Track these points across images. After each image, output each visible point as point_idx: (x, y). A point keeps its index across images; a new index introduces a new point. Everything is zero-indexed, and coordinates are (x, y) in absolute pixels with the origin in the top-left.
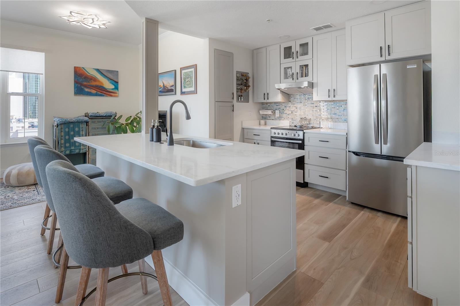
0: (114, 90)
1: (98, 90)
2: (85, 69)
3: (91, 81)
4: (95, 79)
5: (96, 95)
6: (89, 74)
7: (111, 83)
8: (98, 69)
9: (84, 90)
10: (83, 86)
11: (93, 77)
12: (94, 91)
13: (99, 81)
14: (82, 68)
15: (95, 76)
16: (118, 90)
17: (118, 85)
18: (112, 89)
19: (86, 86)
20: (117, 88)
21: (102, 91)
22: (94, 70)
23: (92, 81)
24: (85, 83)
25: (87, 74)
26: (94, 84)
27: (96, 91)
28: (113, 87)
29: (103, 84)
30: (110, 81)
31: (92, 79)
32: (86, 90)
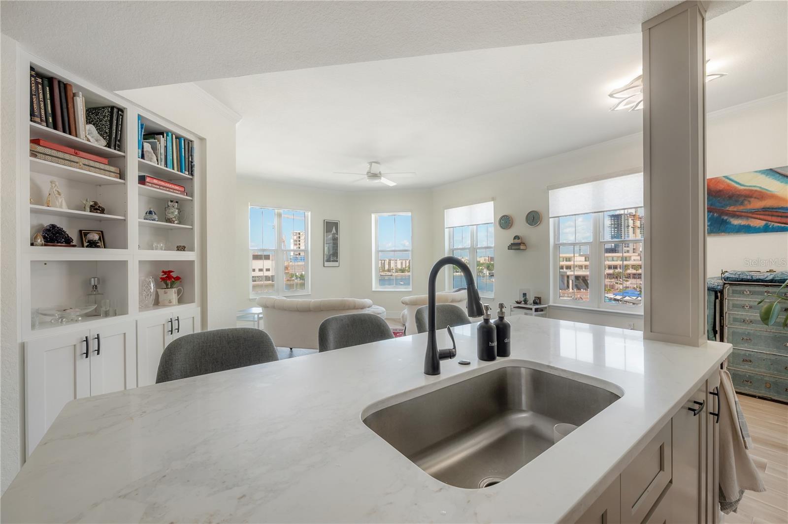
1: (769, 218)
2: (732, 177)
3: (749, 201)
4: (761, 195)
5: (766, 230)
6: (742, 188)
8: (771, 170)
9: (730, 223)
10: (727, 214)
11: (756, 191)
12: (760, 223)
13: (773, 196)
14: (724, 179)
15: (760, 187)
19: (735, 215)
21: (783, 219)
22: (758, 174)
23: (752, 200)
24: (732, 208)
25: (736, 188)
26: (758, 204)
27: (763, 223)
31: (751, 197)
32: (736, 222)
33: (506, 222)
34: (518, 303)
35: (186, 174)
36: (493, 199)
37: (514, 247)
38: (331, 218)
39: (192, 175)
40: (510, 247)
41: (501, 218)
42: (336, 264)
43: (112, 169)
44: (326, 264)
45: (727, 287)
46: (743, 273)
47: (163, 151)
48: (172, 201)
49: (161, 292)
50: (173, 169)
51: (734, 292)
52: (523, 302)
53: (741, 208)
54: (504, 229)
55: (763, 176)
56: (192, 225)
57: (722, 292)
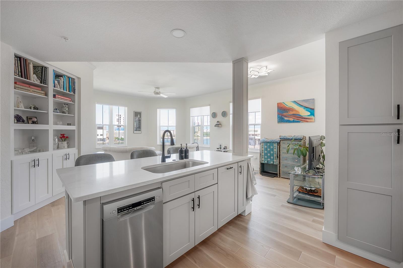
0: (310, 116)
1: (294, 118)
2: (285, 103)
3: (289, 112)
5: (294, 122)
6: (288, 107)
7: (307, 110)
8: (295, 101)
9: (284, 119)
10: (283, 116)
11: (291, 108)
12: (292, 119)
13: (295, 110)
14: (283, 103)
15: (292, 107)
16: (314, 116)
17: (314, 111)
18: (308, 116)
19: (285, 116)
20: (313, 114)
21: (298, 119)
22: (292, 102)
23: (290, 111)
24: (285, 114)
25: (286, 107)
26: (291, 113)
27: (293, 119)
28: (309, 114)
29: (299, 112)
30: (305, 109)
31: (290, 110)
32: (286, 119)
33: (214, 115)
34: (217, 149)
35: (72, 93)
36: (209, 105)
37: (216, 126)
38: (138, 110)
39: (75, 93)
40: (215, 126)
41: (213, 113)
42: (140, 132)
43: (43, 92)
44: (135, 132)
45: (281, 141)
46: (285, 136)
47: (62, 84)
48: (65, 104)
49: (60, 143)
50: (67, 91)
51: (283, 143)
52: (220, 149)
53: (287, 114)
54: (213, 118)
55: (293, 103)
56: (74, 114)
57: (279, 143)
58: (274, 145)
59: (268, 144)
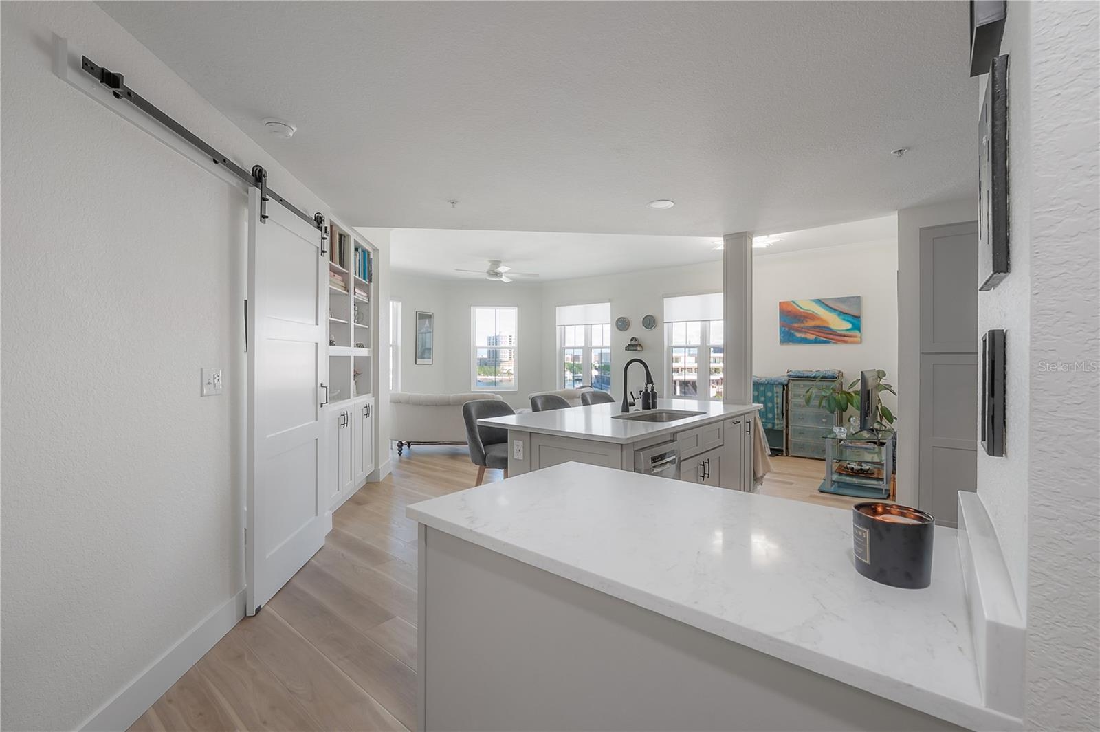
0: (852, 331)
1: (817, 333)
2: (796, 302)
3: (806, 321)
4: (812, 316)
5: (816, 342)
6: (802, 310)
7: (844, 319)
8: (819, 300)
9: (795, 336)
10: (793, 329)
11: (810, 314)
12: (811, 337)
13: (819, 318)
14: (792, 303)
15: (812, 311)
16: (860, 331)
17: (860, 321)
18: (847, 330)
19: (798, 330)
20: (857, 327)
21: (826, 335)
22: (811, 302)
23: (808, 320)
24: (796, 325)
25: (799, 311)
26: (811, 323)
27: (814, 337)
28: (850, 326)
29: (827, 323)
30: (841, 317)
31: (807, 318)
32: (798, 335)
33: (622, 324)
35: (367, 281)
36: (610, 301)
37: (631, 348)
38: (424, 309)
39: (371, 281)
40: (627, 349)
41: (618, 320)
42: (429, 361)
43: (343, 284)
44: (419, 361)
45: (791, 382)
46: (799, 372)
47: (358, 265)
50: (362, 279)
51: (795, 385)
53: (802, 325)
54: (621, 330)
55: (814, 304)
56: (368, 324)
57: (787, 385)
58: (775, 391)
59: (762, 388)
